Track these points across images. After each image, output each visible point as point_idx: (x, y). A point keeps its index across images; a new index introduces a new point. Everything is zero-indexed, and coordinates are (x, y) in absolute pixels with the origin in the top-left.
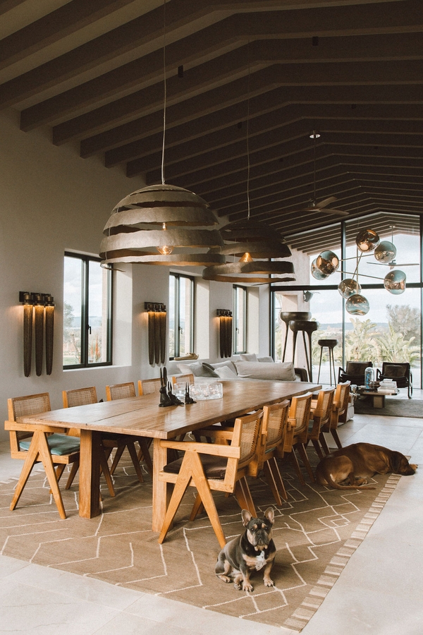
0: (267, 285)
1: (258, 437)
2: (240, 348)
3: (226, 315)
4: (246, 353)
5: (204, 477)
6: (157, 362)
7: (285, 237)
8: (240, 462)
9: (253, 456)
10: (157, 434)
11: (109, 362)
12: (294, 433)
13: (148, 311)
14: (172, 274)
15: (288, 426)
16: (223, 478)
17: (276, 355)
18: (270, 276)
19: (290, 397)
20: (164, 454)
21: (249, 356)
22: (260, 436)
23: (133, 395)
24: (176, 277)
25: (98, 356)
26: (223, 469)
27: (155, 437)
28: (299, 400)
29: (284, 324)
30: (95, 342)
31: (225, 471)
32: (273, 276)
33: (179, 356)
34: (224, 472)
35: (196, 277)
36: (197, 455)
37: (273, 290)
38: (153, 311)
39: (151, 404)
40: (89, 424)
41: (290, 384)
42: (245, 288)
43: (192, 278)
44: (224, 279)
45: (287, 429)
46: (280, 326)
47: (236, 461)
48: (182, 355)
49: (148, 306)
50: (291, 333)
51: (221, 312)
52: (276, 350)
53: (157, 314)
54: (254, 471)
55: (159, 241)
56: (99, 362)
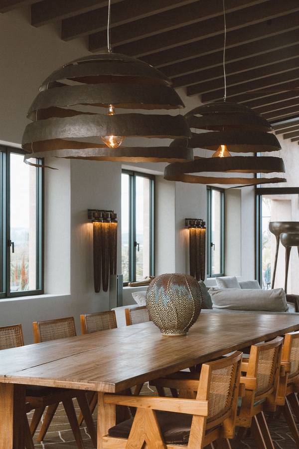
0: (252, 187)
1: (235, 388)
2: (216, 269)
3: (198, 226)
4: (224, 275)
5: (161, 442)
6: (105, 290)
7: (272, 125)
8: (208, 420)
9: (228, 411)
10: (101, 387)
11: (40, 290)
12: (288, 381)
13: (92, 221)
14: (125, 171)
15: (281, 371)
16: (185, 443)
17: (263, 279)
18: (255, 176)
19: (282, 333)
20: (111, 412)
21: (229, 280)
22: (237, 385)
23: (73, 334)
24: (130, 176)
25: (25, 282)
26: (187, 430)
27: (99, 390)
28: (294, 337)
29: (273, 237)
30: (20, 264)
31: (189, 432)
32: (259, 176)
33: (135, 280)
34: (187, 434)
35: (158, 176)
36: (152, 412)
37: (259, 193)
38: (100, 221)
39: (96, 346)
40: (9, 375)
41: (281, 316)
42: (222, 191)
43: (152, 178)
44: (194, 180)
45: (280, 375)
46: (269, 240)
47: (203, 419)
48: (140, 279)
49: (92, 215)
50: (282, 249)
51: (190, 223)
52: (263, 272)
53: (106, 225)
54: (230, 432)
55: (105, 129)
56: (26, 290)
